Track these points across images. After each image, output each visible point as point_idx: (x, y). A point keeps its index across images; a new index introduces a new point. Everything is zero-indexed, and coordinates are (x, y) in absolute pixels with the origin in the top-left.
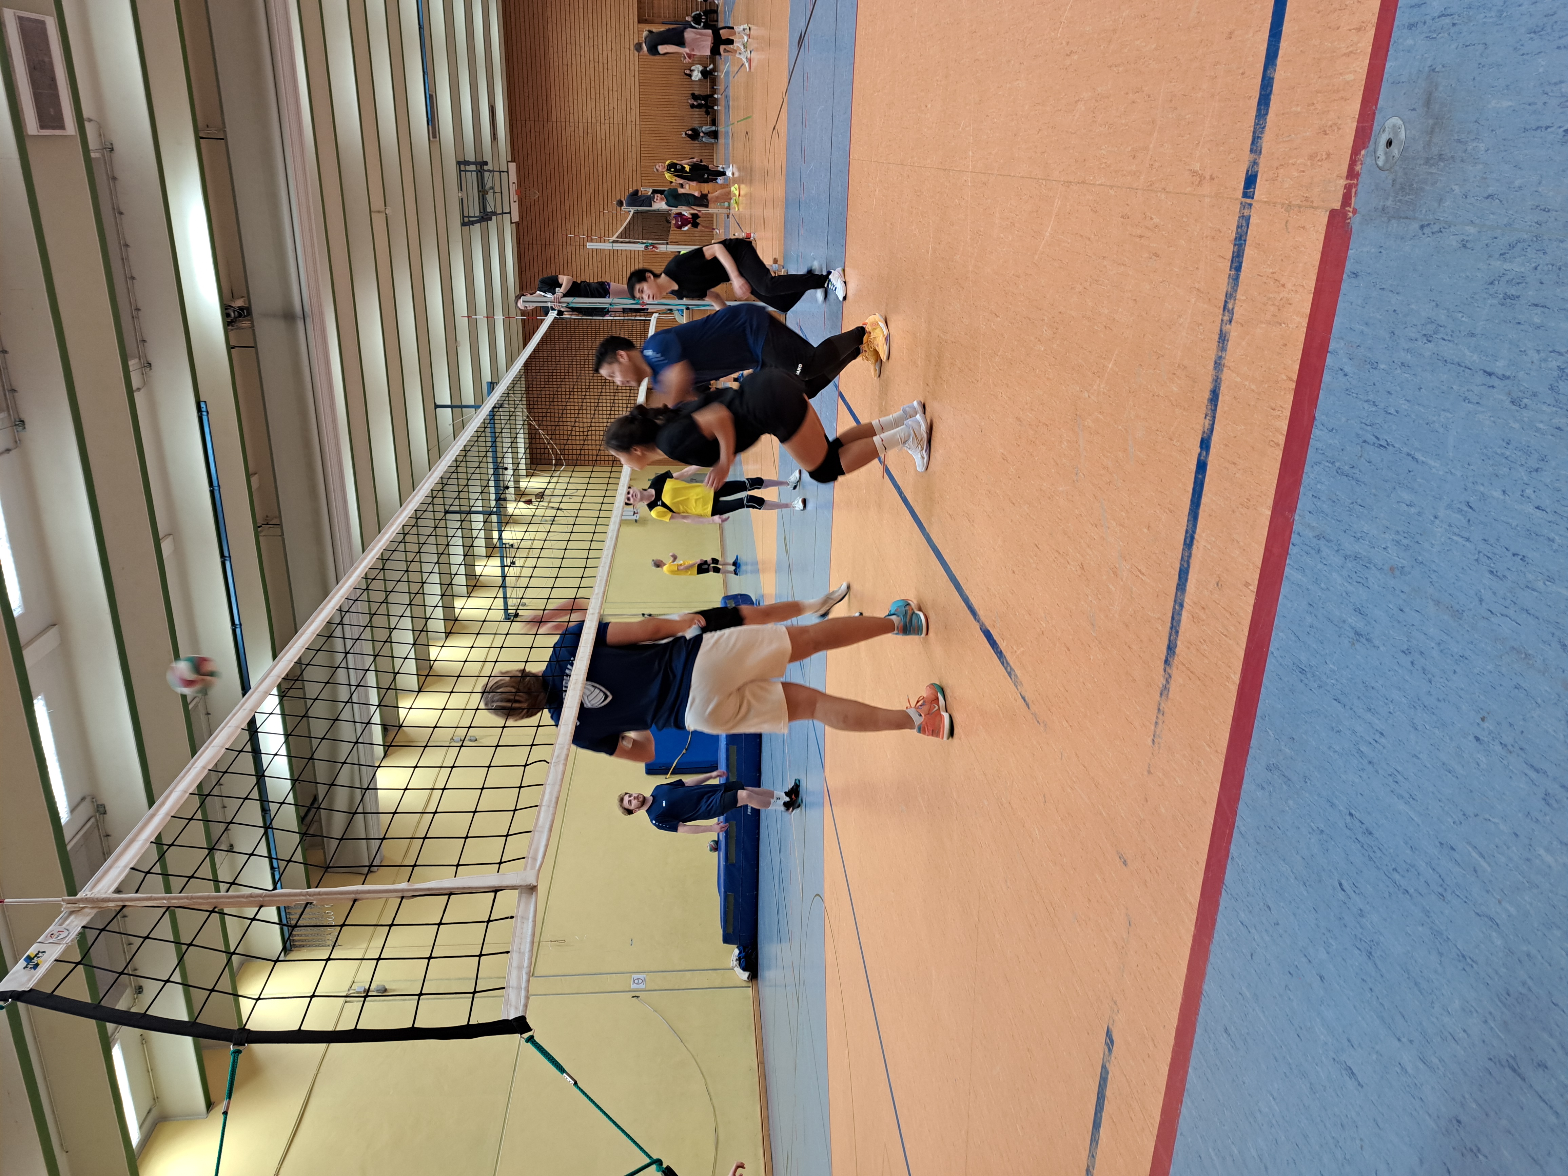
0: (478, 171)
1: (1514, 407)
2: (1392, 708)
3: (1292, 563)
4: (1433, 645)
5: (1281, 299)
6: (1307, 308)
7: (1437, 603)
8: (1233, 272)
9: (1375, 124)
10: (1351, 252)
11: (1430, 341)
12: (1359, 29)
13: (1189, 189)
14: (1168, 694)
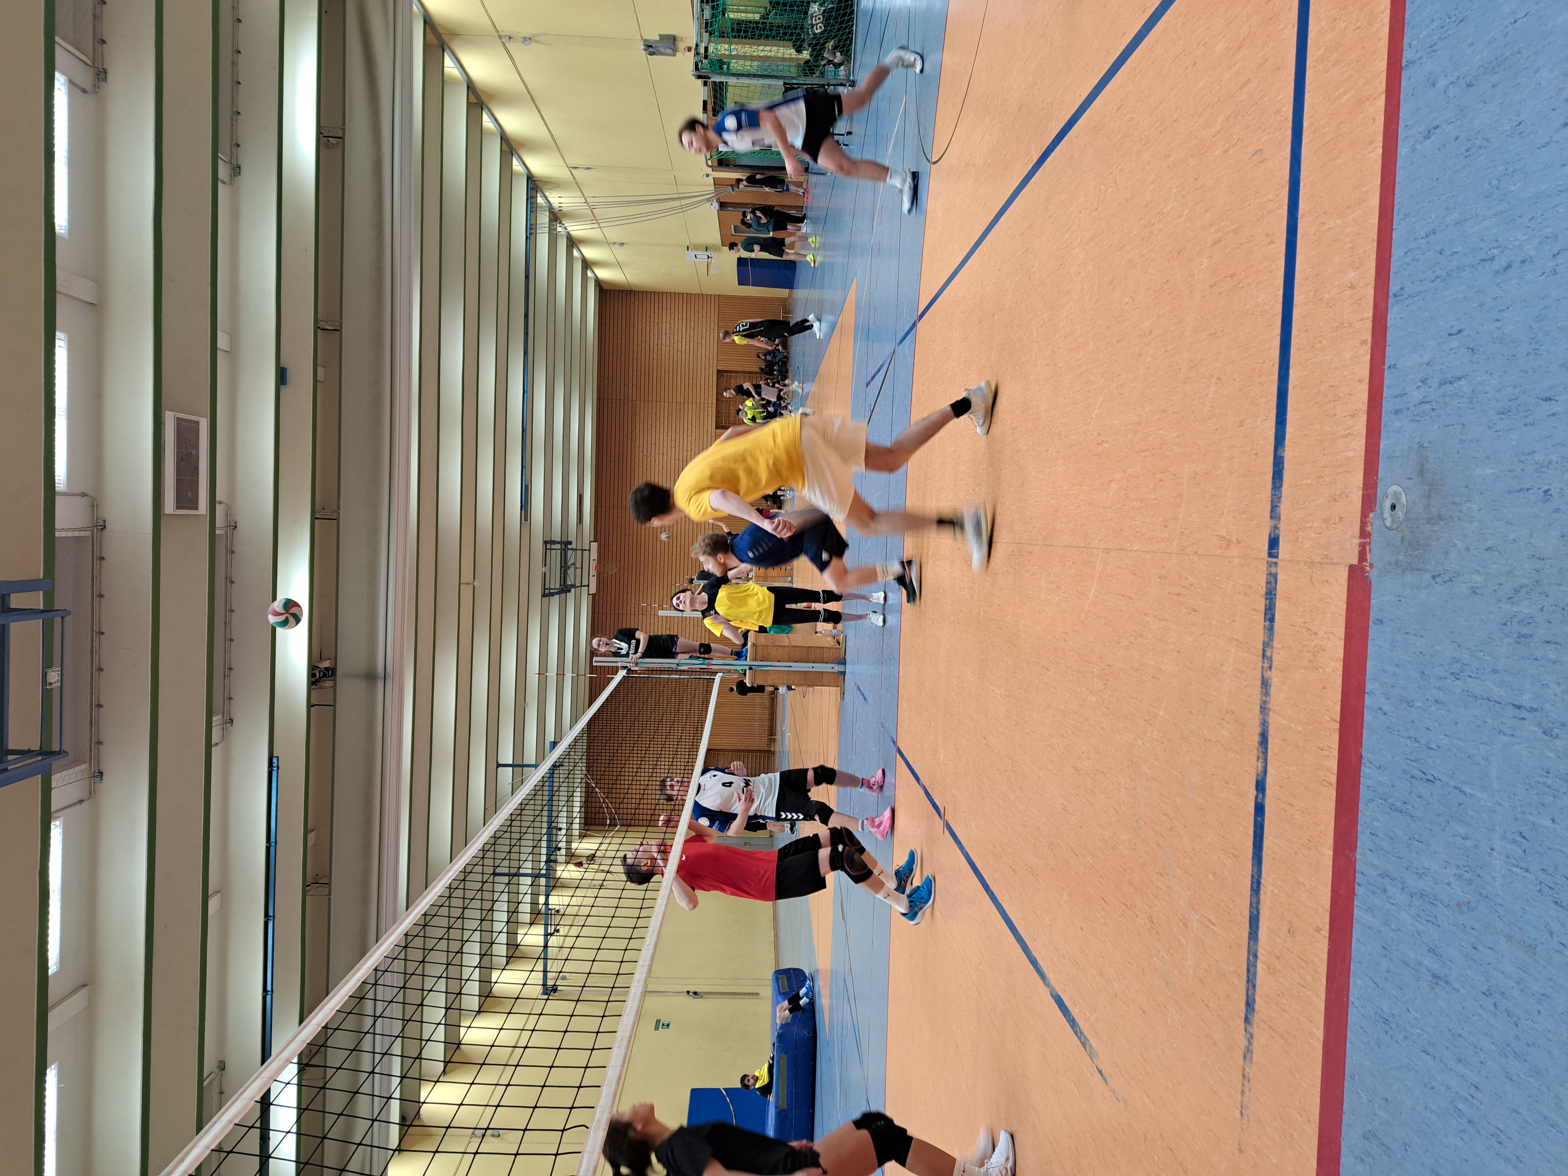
0: (561, 550)
1: (1546, 738)
2: (1482, 1057)
3: (1360, 905)
4: (1512, 984)
5: (1315, 646)
6: (1340, 653)
7: (1509, 938)
8: (1267, 623)
9: (1378, 491)
10: (1373, 602)
11: (1458, 679)
12: (1353, 416)
13: (1218, 552)
14: (1252, 1056)
